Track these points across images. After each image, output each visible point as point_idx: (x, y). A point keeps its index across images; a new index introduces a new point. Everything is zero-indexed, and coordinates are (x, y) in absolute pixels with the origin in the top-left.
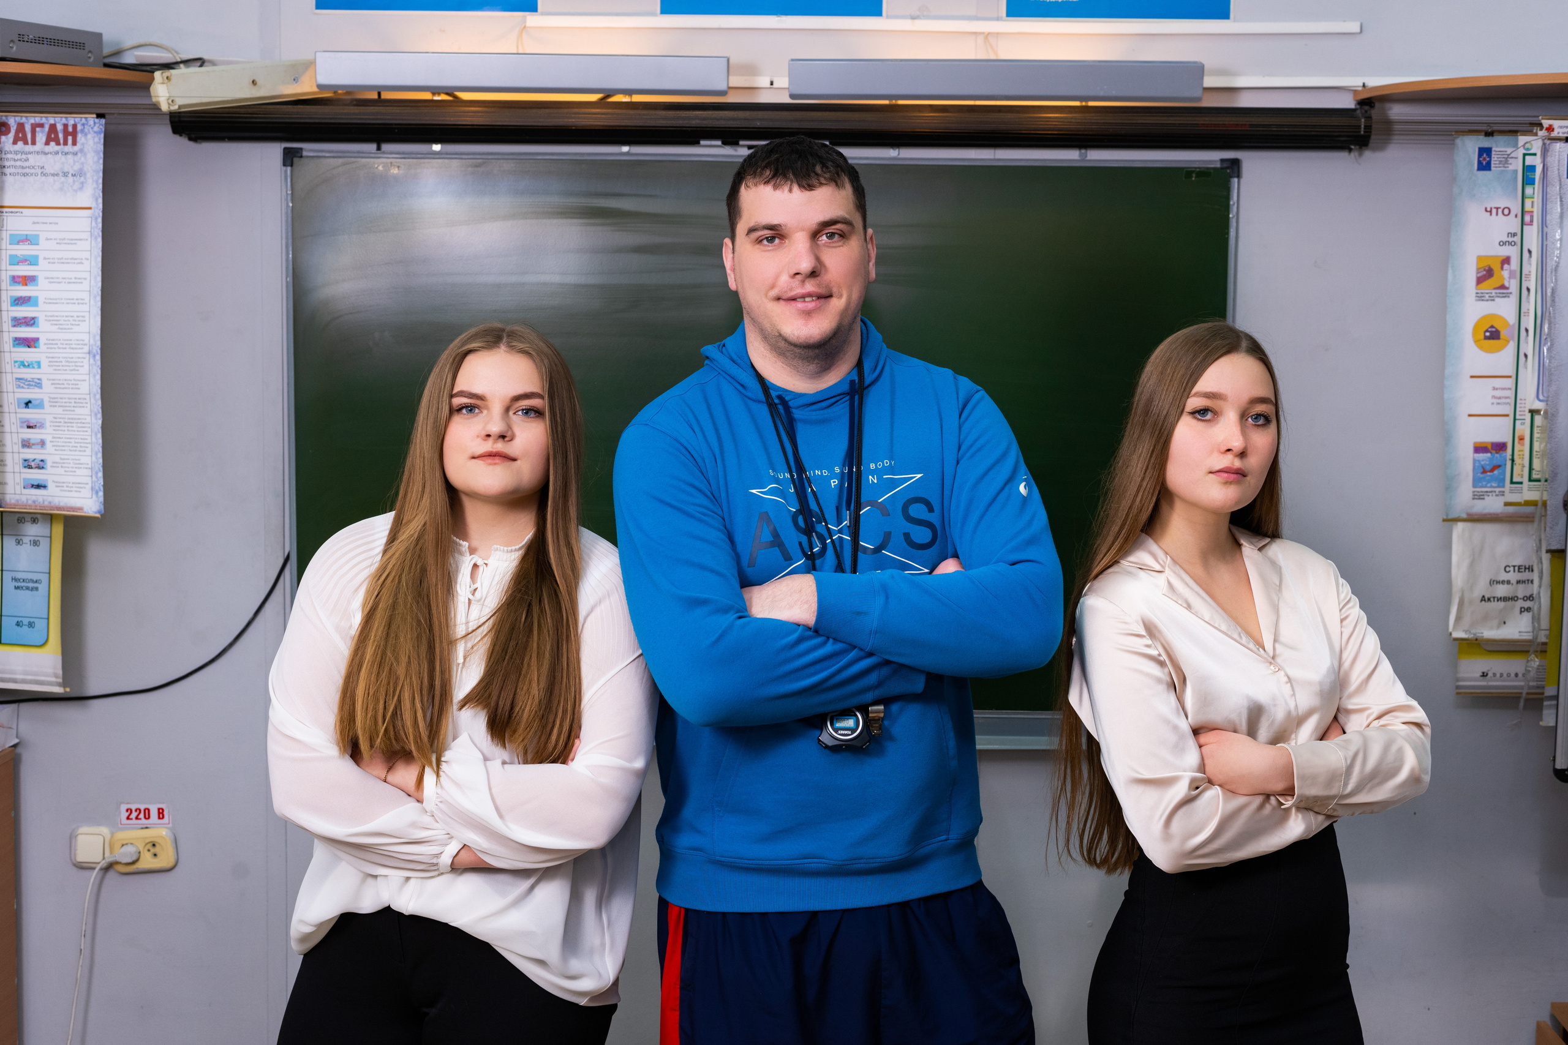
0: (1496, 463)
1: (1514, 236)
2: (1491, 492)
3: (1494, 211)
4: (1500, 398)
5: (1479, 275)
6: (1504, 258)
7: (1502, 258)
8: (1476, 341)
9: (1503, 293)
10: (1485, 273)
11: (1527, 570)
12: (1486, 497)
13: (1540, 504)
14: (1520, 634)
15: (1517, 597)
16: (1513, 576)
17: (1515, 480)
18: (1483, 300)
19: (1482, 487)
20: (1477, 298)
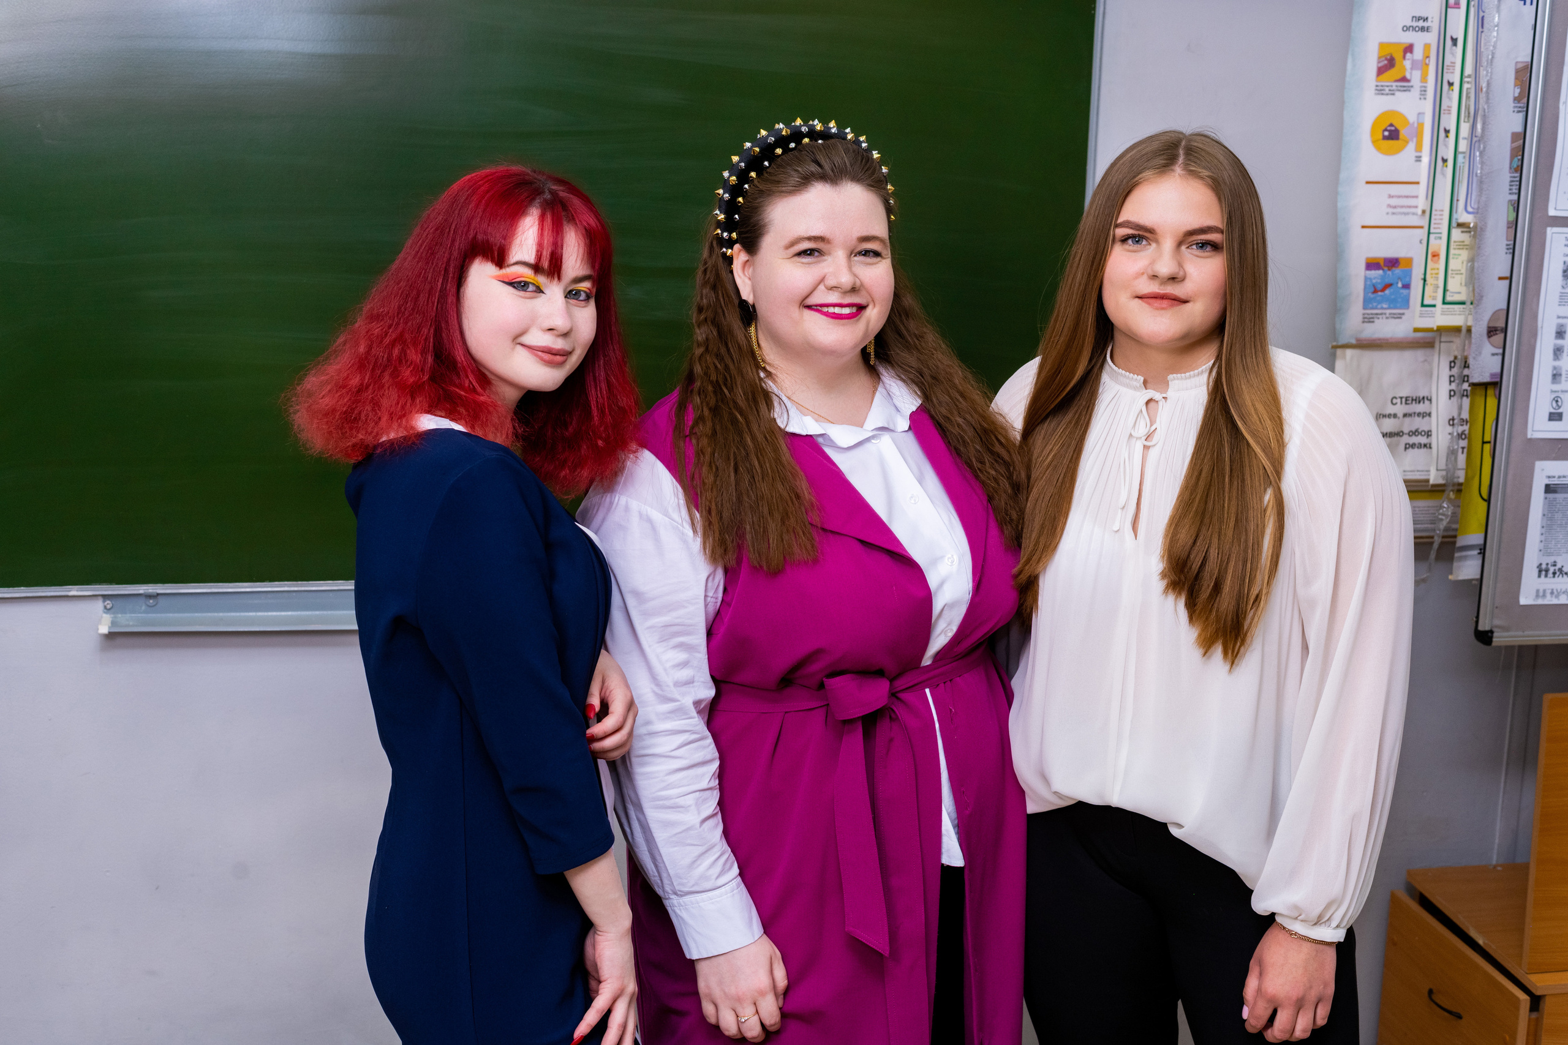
0: (1387, 281)
1: (1419, 20)
2: (1381, 314)
4: (1395, 207)
5: (1380, 65)
6: (1408, 45)
7: (1405, 46)
8: (1374, 142)
9: (1404, 87)
10: (1386, 62)
11: (1414, 402)
12: (1376, 320)
13: (1464, 330)
14: (1406, 473)
15: (1402, 432)
16: (1400, 409)
17: (1426, 302)
18: (1382, 94)
19: (1372, 308)
20: (1377, 92)
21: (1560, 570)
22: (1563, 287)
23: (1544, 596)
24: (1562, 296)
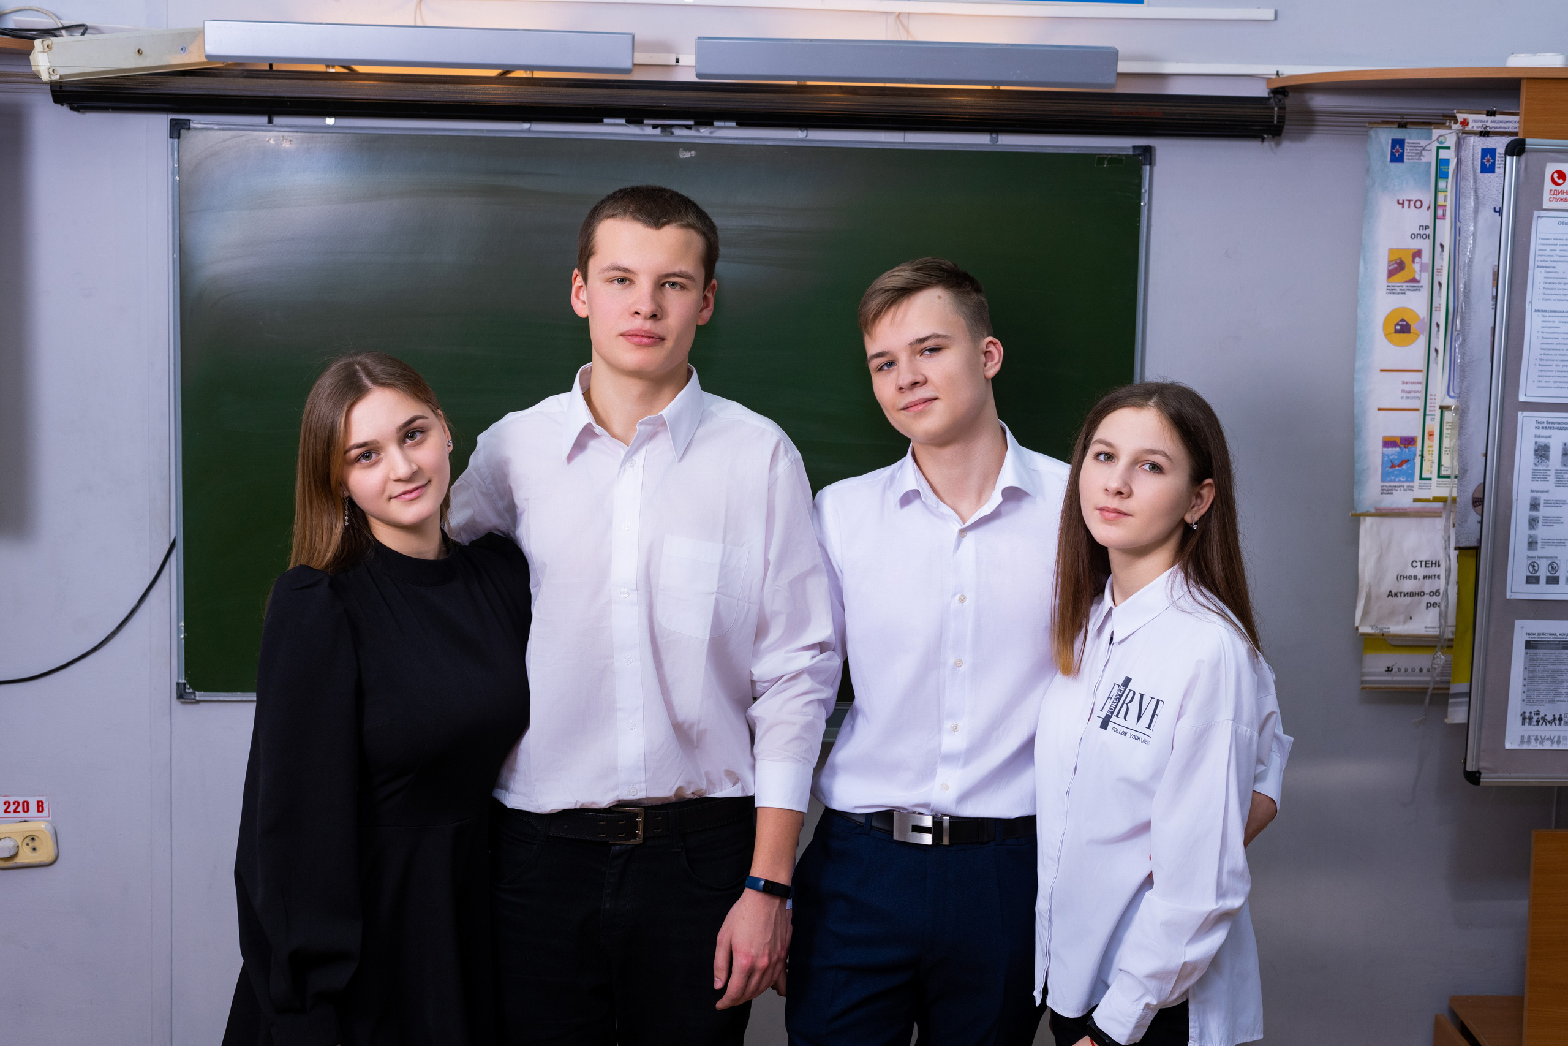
0: (1404, 457)
1: (1426, 228)
3: (1406, 203)
4: (1409, 392)
5: (1390, 268)
6: (1416, 251)
7: (1413, 252)
8: (1387, 335)
9: (1414, 287)
10: (1396, 265)
11: (1434, 565)
12: (1394, 492)
13: (1449, 501)
14: (1427, 629)
15: (1424, 592)
16: (1420, 571)
17: (1424, 476)
18: (1393, 293)
19: (1391, 481)
20: (1388, 291)
21: (1544, 719)
22: (1535, 464)
23: (1529, 741)
24: (1534, 472)
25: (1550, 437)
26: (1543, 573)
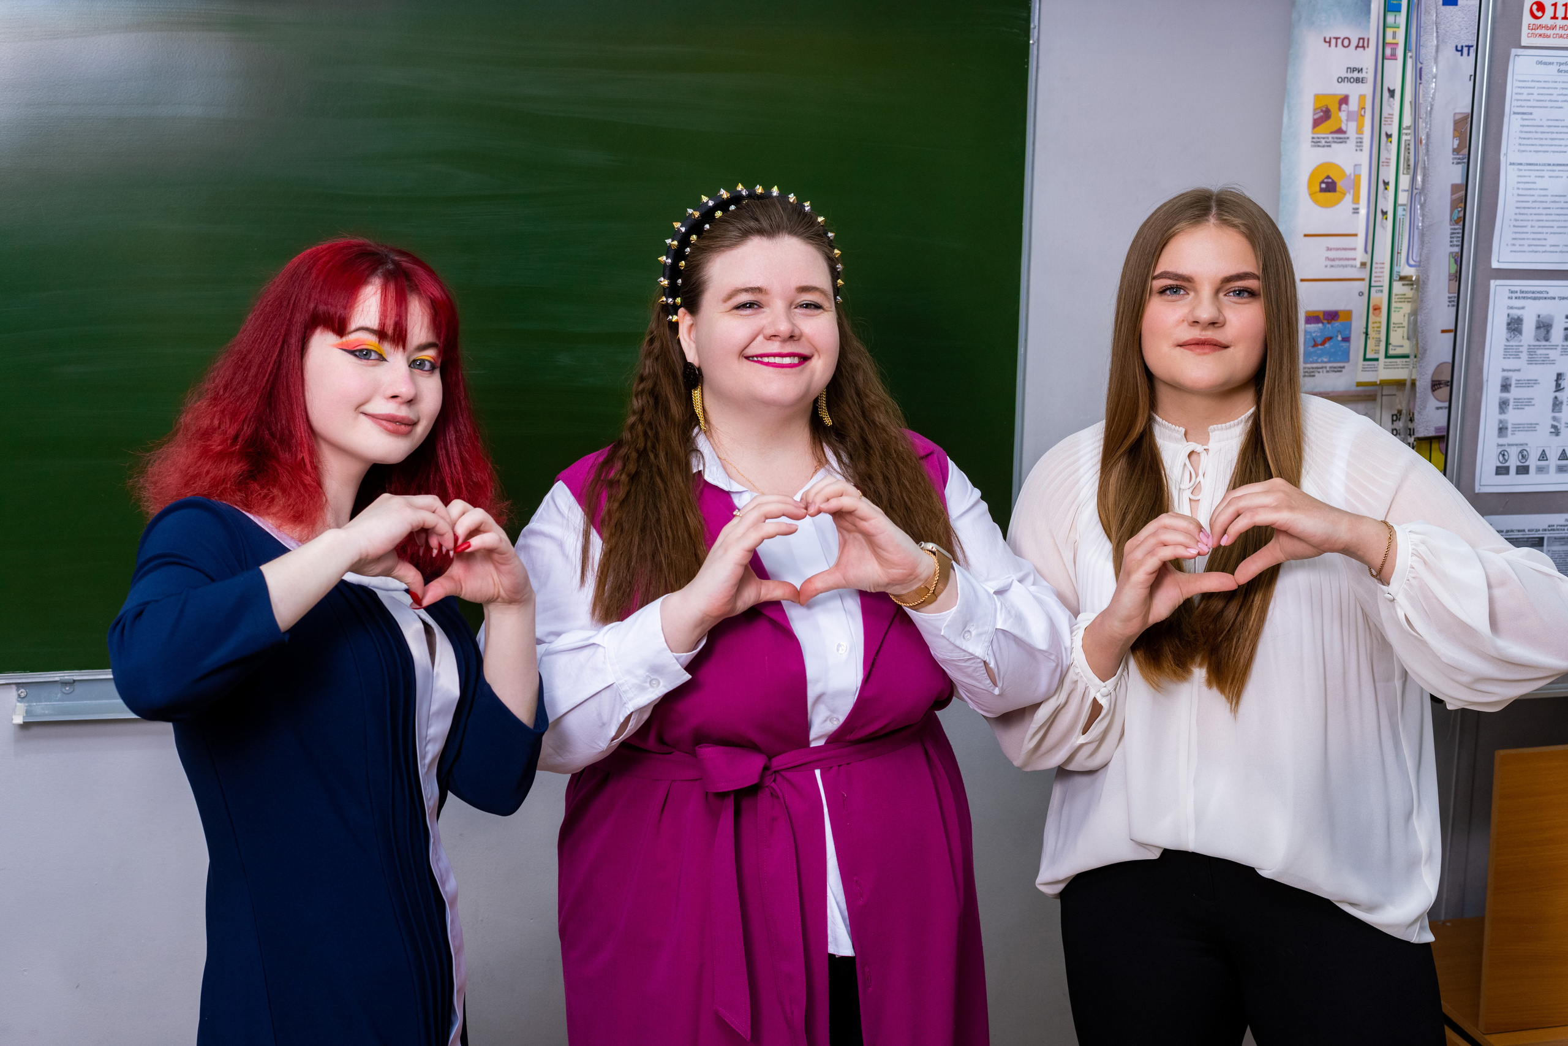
0: (1327, 334)
1: (1353, 71)
2: (1322, 368)
3: (1333, 42)
4: (1333, 260)
5: (1316, 117)
6: (1343, 97)
7: (1339, 98)
8: (1311, 194)
9: (1340, 138)
10: (1322, 114)
12: (1317, 374)
13: (1408, 383)
17: (1368, 356)
18: (1319, 146)
19: (1313, 363)
20: (1313, 144)
22: (1507, 340)
24: (1507, 349)
25: (1523, 308)
26: (1513, 462)
